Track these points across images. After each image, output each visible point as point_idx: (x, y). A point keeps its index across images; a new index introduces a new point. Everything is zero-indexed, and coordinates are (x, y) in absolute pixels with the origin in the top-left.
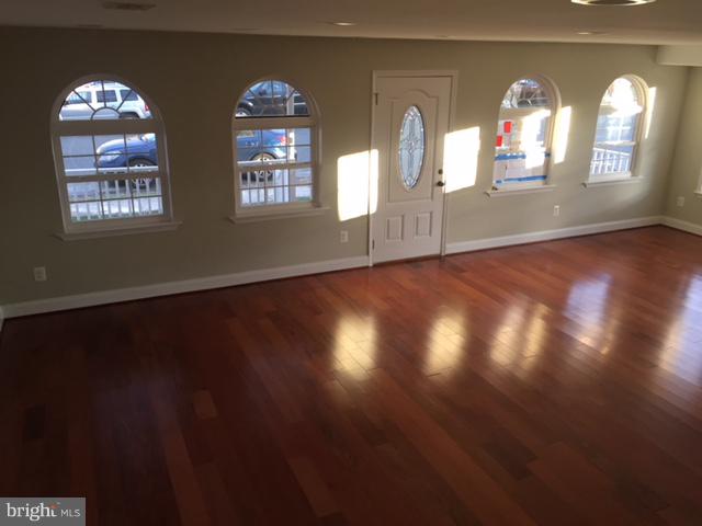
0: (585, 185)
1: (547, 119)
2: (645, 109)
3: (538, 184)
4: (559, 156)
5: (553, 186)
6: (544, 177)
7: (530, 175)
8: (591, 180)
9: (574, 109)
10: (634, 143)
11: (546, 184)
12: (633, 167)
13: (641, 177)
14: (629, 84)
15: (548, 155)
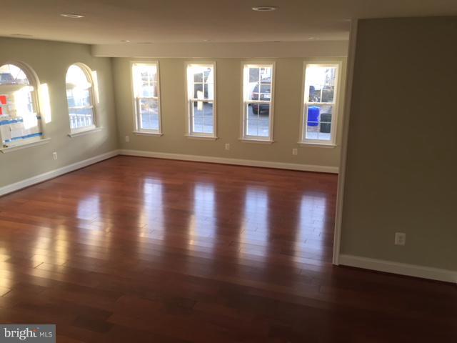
0: (69, 136)
1: (32, 92)
2: (93, 85)
3: (37, 139)
4: (47, 119)
5: (49, 139)
6: (41, 134)
7: (30, 133)
8: (72, 132)
9: (49, 85)
10: (92, 107)
11: (43, 138)
12: (95, 121)
13: (101, 127)
14: (80, 69)
15: (39, 118)
